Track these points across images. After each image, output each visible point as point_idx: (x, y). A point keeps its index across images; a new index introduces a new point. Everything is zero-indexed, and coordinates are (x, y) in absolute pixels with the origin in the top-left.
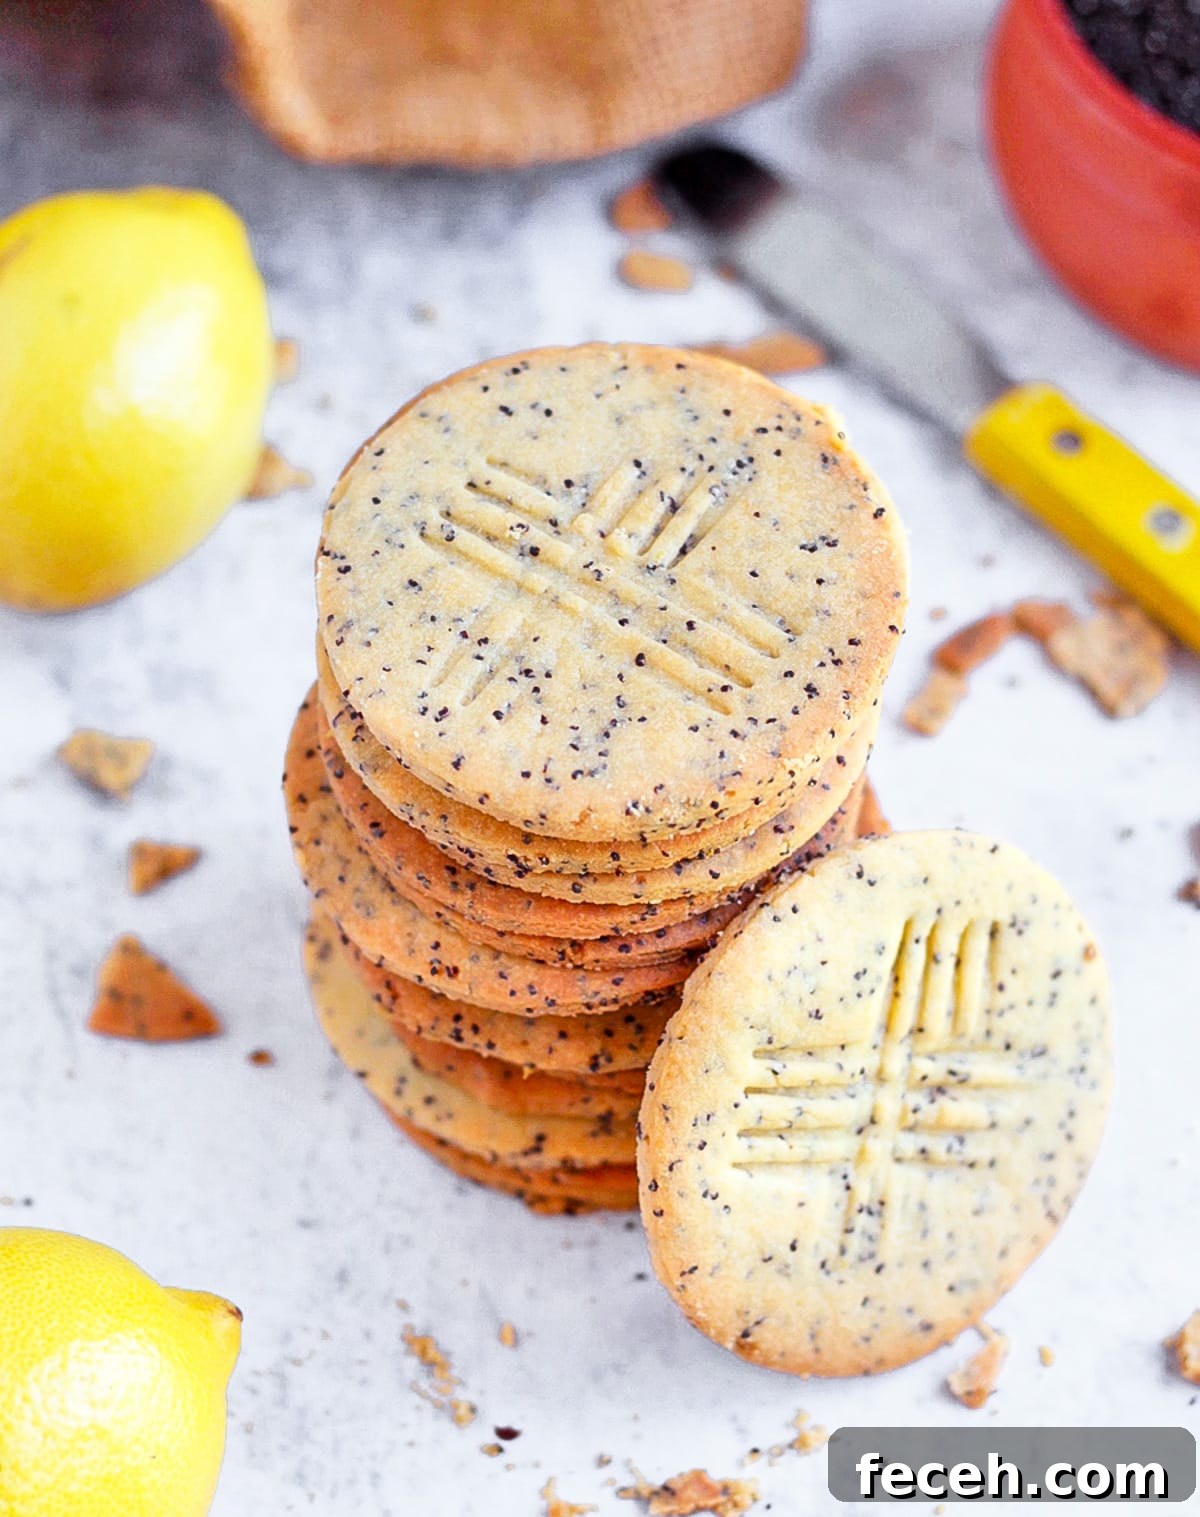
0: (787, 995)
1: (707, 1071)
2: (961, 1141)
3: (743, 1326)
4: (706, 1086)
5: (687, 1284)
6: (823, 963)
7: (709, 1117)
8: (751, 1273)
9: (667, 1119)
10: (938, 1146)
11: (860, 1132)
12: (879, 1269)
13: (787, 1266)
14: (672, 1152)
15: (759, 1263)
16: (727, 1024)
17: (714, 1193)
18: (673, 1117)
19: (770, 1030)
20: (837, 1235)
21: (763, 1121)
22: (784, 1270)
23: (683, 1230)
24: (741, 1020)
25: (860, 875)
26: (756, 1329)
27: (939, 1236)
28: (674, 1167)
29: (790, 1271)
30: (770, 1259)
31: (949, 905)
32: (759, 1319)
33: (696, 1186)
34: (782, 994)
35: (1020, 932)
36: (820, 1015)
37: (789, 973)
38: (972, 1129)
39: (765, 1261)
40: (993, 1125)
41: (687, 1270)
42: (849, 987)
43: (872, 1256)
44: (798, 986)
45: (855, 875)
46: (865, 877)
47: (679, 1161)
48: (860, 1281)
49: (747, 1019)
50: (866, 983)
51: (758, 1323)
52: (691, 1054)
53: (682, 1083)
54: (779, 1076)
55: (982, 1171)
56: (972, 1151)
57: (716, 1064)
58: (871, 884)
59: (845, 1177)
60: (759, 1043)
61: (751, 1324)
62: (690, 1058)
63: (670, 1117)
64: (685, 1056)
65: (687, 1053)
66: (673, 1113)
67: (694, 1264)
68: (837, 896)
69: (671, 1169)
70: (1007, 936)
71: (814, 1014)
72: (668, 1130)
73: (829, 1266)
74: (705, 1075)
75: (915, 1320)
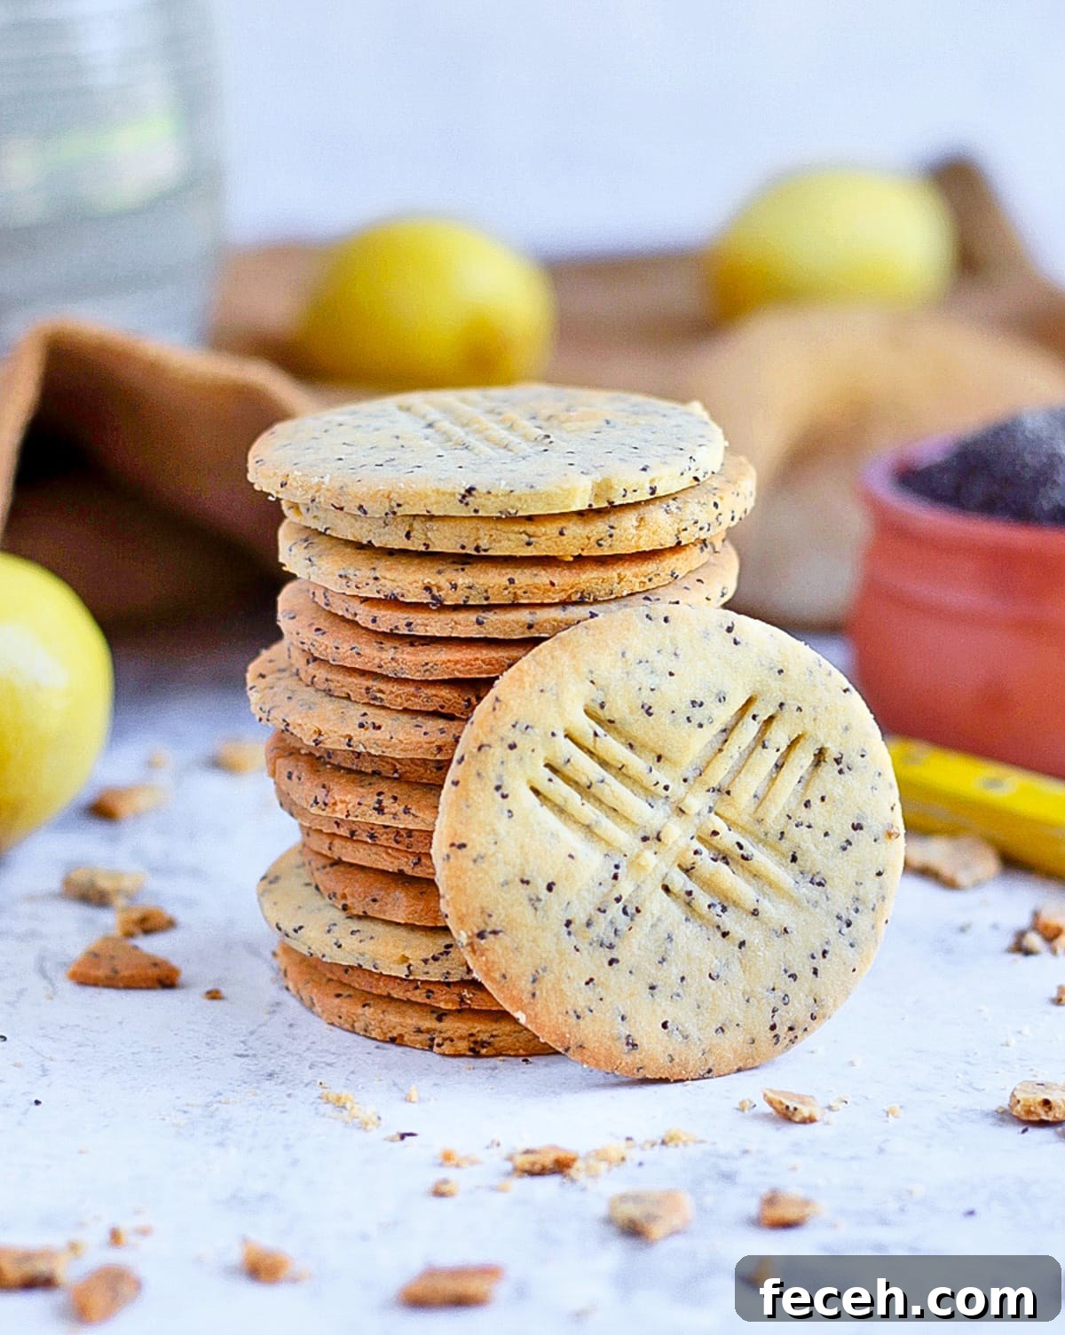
0: (630, 676)
1: (542, 691)
2: (724, 909)
3: (482, 927)
4: (536, 701)
5: (452, 856)
6: (671, 674)
7: (527, 727)
8: (506, 883)
9: (494, 709)
10: (702, 900)
11: (645, 839)
12: (611, 962)
13: (539, 900)
14: (486, 736)
15: (517, 880)
16: (574, 665)
17: (505, 793)
18: (500, 710)
19: (606, 695)
20: (591, 909)
21: (569, 764)
22: (534, 901)
23: (468, 807)
24: (585, 669)
25: (729, 630)
26: (491, 937)
27: (674, 972)
28: (483, 749)
29: (539, 905)
30: (527, 882)
31: (791, 705)
32: (498, 929)
33: (493, 775)
34: (628, 673)
35: (841, 772)
36: (651, 711)
37: (641, 662)
38: (736, 904)
39: (523, 881)
40: (755, 913)
41: (457, 843)
42: (684, 708)
43: (611, 947)
44: (643, 677)
45: (726, 627)
46: (733, 634)
47: (489, 746)
48: (592, 962)
49: (591, 672)
50: (698, 715)
51: (495, 932)
52: (535, 670)
53: (519, 687)
54: (597, 738)
55: (730, 947)
56: (728, 921)
57: (551, 689)
58: (736, 643)
59: (617, 867)
60: (593, 700)
61: (489, 930)
62: (534, 673)
63: (497, 708)
64: (530, 669)
65: (532, 668)
66: (500, 706)
67: (464, 841)
68: (704, 632)
69: (480, 749)
70: (829, 769)
71: (646, 707)
72: (492, 717)
73: (572, 927)
74: (539, 694)
75: (624, 1030)
